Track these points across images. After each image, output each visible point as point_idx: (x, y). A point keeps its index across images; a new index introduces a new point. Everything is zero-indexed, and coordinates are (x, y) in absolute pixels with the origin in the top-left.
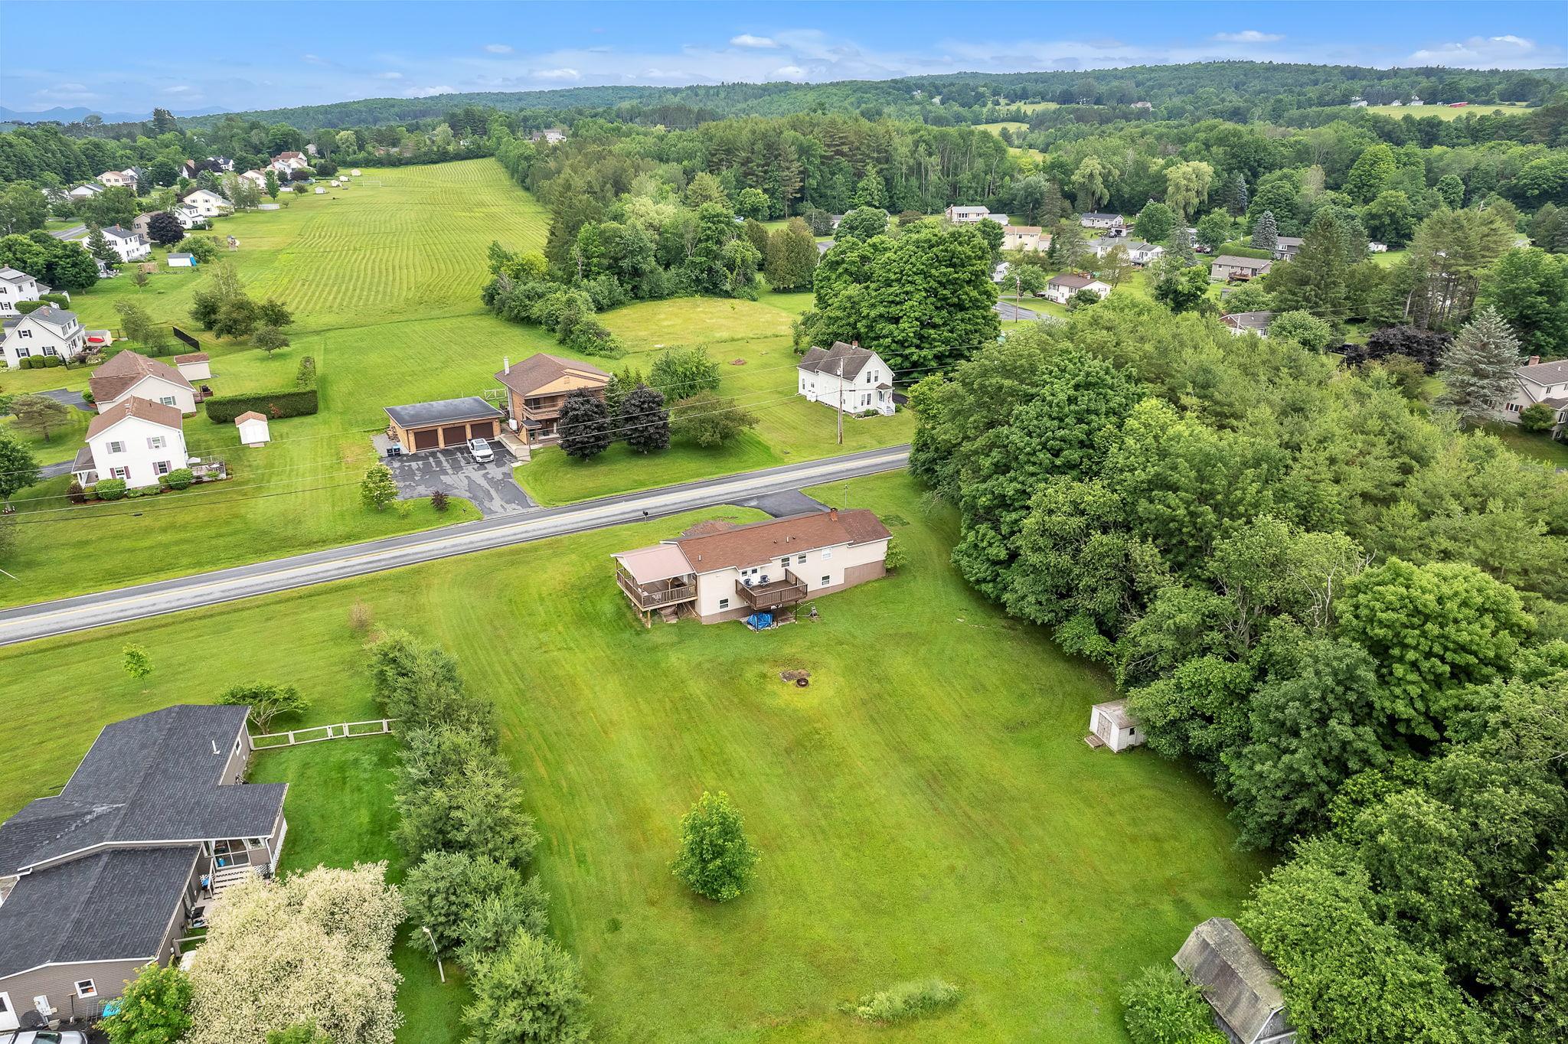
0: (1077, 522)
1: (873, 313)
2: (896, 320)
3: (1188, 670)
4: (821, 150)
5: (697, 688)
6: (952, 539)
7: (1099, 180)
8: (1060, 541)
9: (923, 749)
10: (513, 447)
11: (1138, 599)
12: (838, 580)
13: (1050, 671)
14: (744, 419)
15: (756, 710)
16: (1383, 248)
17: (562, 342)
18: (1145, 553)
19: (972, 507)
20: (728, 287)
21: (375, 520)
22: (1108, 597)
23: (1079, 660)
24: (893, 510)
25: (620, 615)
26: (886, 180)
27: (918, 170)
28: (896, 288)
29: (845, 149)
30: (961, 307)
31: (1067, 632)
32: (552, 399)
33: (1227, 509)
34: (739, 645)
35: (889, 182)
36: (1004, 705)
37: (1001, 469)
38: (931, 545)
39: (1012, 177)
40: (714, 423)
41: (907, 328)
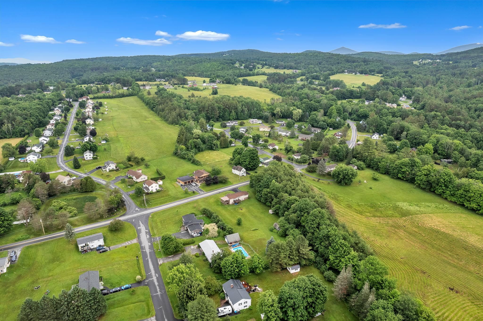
0: (267, 193)
1: (242, 161)
2: (245, 162)
3: (276, 206)
4: (222, 107)
5: (232, 211)
6: (255, 194)
7: (280, 113)
8: (266, 195)
9: (254, 215)
10: (197, 184)
11: (273, 200)
12: (243, 199)
13: (266, 207)
14: (227, 179)
15: (238, 212)
16: (332, 129)
17: (192, 163)
18: (273, 196)
19: (257, 191)
20: (214, 149)
21: (187, 195)
22: (270, 200)
23: (268, 206)
24: (248, 190)
25: (221, 204)
26: (236, 113)
27: (243, 111)
28: (245, 157)
29: (227, 106)
30: (254, 159)
31: (267, 203)
32: (202, 177)
33: (279, 192)
34: (234, 207)
35: (237, 114)
36: (261, 211)
37: (260, 187)
38: (253, 195)
39: (262, 111)
40: (224, 180)
41: (247, 163)
